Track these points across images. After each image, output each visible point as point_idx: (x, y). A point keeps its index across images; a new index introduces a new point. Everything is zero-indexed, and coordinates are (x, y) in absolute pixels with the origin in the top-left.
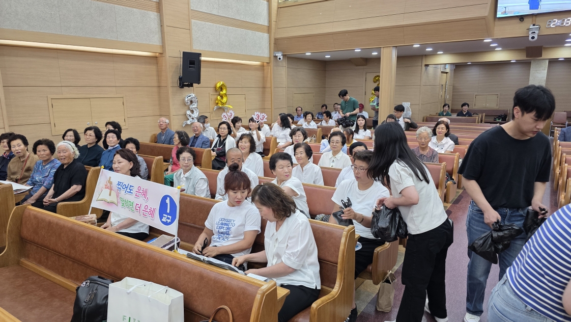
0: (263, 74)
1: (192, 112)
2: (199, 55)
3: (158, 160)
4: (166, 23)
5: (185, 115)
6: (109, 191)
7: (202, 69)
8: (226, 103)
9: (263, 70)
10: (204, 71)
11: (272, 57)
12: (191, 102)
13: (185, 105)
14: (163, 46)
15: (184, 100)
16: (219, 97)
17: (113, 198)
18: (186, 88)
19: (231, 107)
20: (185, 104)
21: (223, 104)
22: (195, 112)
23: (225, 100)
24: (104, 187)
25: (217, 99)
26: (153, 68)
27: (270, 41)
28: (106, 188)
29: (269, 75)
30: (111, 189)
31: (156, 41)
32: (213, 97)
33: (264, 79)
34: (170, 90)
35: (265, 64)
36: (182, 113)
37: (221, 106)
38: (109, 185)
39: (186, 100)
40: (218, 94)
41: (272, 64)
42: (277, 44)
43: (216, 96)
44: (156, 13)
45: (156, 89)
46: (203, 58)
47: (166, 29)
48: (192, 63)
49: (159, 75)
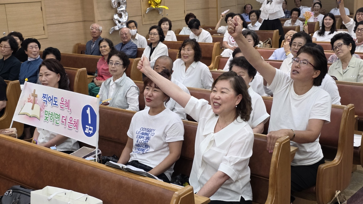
1: (120, 16)
3: (81, 72)
5: (112, 19)
6: (31, 104)
8: (160, 3)
12: (119, 4)
17: (36, 112)
19: (167, 8)
20: (111, 7)
21: (157, 4)
22: (123, 16)
24: (27, 100)
28: (29, 102)
30: (34, 103)
36: (109, 17)
37: (154, 7)
38: (32, 98)
39: (113, 1)
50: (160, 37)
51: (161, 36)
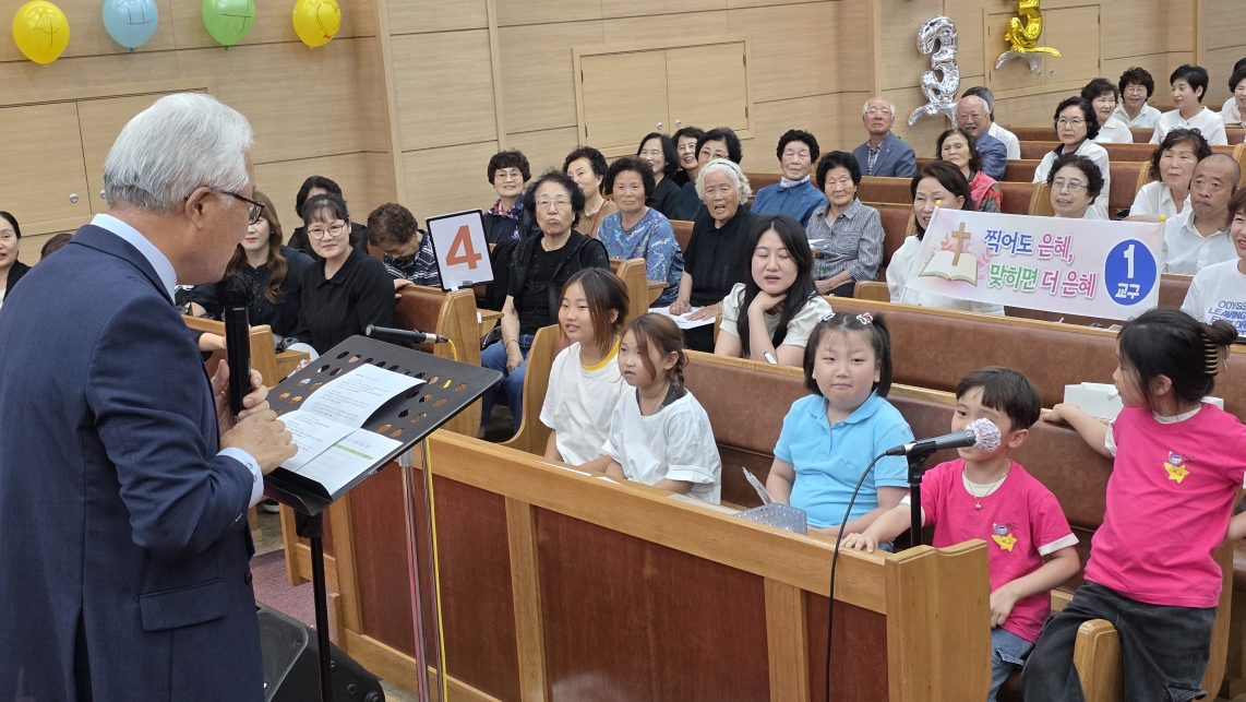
1: (940, 75)
5: (918, 86)
8: (1037, 39)
12: (938, 44)
13: (919, 54)
15: (915, 38)
16: (1015, 21)
19: (1056, 53)
20: (917, 51)
21: (1027, 42)
22: (945, 78)
23: (1033, 28)
25: (1007, 29)
32: (996, 24)
36: (909, 80)
37: (1021, 50)
39: (923, 36)
40: (1010, 9)
43: (1002, 20)
45: (829, 10)
50: (1088, 127)
51: (1091, 124)
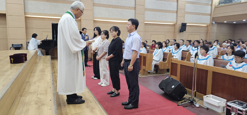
0: (208, 28)
2: (186, 24)
4: (178, 16)
7: (186, 27)
9: (208, 27)
10: (187, 28)
11: (211, 23)
14: (177, 22)
18: (181, 32)
26: (173, 27)
27: (211, 18)
29: (209, 29)
31: (175, 20)
32: (189, 35)
33: (207, 30)
34: (177, 33)
35: (208, 25)
41: (211, 25)
42: (213, 19)
44: (176, 14)
45: (173, 33)
46: (187, 24)
47: (178, 17)
48: (184, 26)
49: (175, 29)
